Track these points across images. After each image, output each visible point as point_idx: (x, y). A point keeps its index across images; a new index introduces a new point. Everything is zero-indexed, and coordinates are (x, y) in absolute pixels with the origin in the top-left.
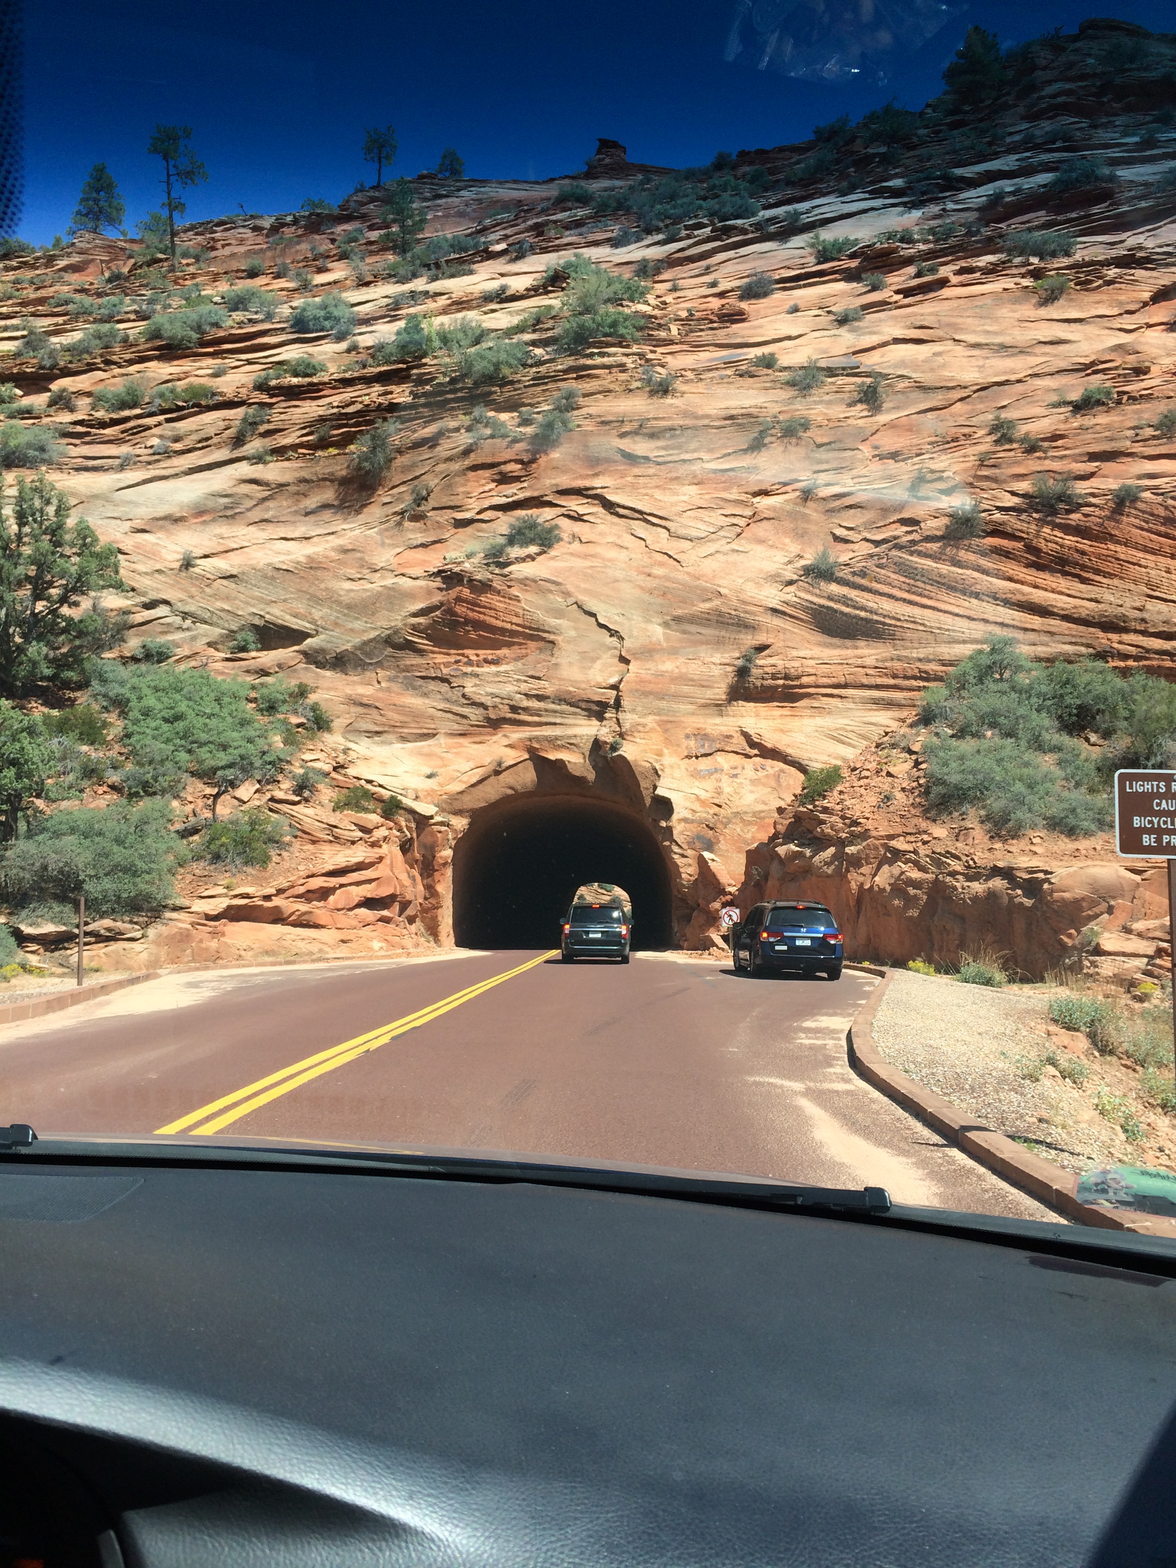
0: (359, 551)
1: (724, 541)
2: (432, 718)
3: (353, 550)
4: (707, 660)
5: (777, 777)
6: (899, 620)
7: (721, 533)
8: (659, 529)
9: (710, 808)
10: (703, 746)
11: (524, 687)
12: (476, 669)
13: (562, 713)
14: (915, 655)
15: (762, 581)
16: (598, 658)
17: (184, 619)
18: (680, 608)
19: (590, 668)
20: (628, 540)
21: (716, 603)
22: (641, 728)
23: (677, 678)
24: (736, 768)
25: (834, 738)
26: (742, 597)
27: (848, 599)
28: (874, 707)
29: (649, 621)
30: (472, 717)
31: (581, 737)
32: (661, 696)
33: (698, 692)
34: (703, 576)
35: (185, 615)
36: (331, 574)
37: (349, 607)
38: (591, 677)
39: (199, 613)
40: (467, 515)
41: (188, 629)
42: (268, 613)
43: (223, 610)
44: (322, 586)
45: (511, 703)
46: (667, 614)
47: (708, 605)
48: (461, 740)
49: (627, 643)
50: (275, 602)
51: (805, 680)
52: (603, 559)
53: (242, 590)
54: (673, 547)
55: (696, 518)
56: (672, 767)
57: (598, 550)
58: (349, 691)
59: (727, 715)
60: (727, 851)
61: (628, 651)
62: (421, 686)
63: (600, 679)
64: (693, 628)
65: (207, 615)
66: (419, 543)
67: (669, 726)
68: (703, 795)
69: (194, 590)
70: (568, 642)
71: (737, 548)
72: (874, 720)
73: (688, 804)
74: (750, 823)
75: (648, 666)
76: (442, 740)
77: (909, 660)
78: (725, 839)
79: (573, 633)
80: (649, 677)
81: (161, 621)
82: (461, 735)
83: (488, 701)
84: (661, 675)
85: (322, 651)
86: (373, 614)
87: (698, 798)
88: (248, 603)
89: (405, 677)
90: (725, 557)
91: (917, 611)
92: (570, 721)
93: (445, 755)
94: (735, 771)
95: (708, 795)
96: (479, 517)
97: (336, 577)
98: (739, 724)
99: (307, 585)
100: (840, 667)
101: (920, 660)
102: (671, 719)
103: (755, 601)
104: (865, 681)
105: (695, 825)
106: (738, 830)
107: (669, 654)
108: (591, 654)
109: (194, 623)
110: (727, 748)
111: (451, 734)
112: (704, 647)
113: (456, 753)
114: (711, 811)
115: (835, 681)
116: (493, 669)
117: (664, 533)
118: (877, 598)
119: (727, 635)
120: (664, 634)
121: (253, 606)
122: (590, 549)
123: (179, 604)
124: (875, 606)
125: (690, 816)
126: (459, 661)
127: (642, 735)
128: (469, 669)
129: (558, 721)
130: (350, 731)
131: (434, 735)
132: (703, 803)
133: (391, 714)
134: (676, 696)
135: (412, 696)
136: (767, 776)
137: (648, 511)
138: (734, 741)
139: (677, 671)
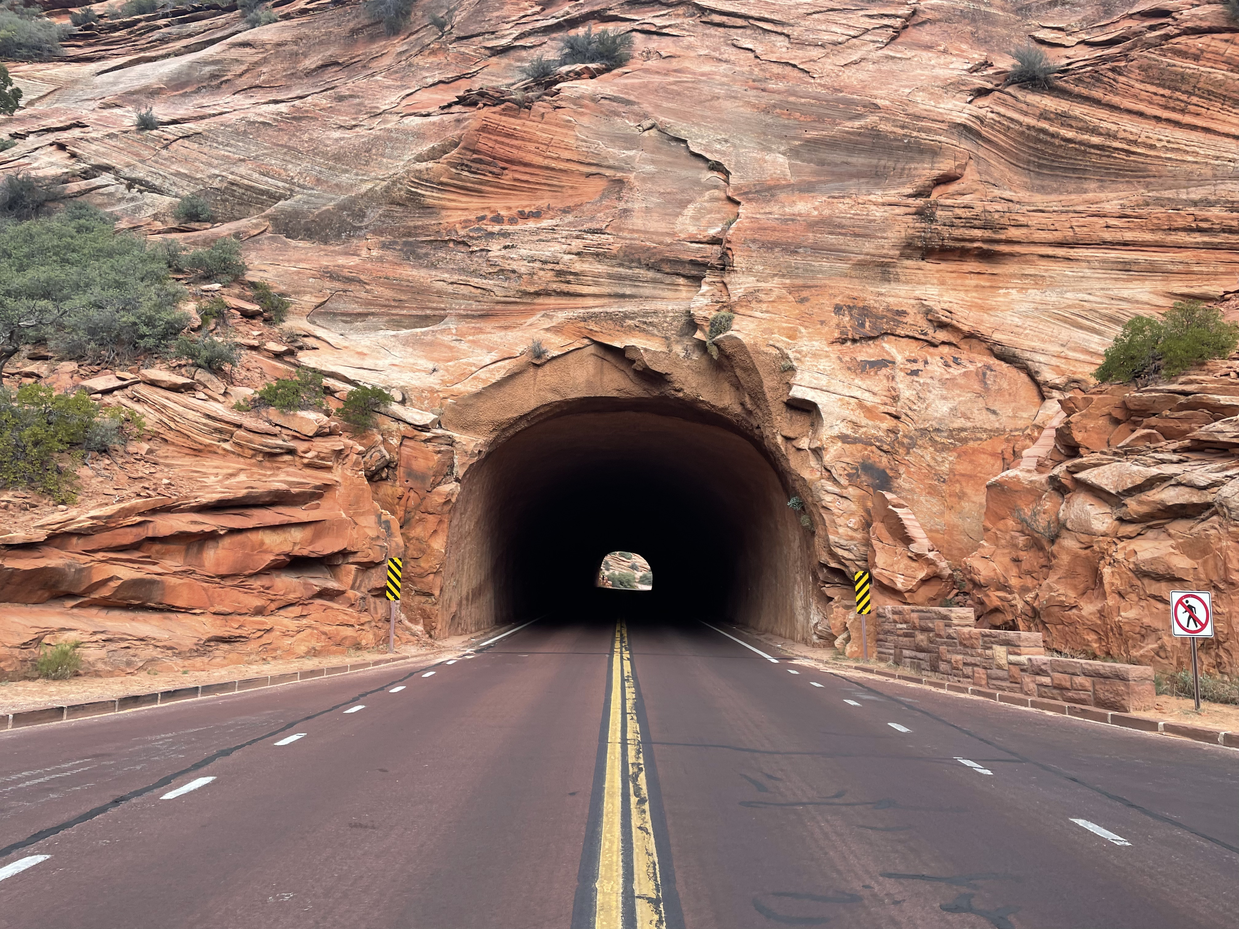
0: (358, 97)
1: (872, 46)
2: (440, 293)
3: (351, 96)
4: (862, 198)
5: (982, 377)
6: (1152, 147)
7: (867, 37)
8: (773, 37)
9: (882, 420)
10: (863, 325)
11: (577, 245)
12: (507, 227)
13: (634, 279)
14: (1184, 197)
15: (940, 91)
16: (689, 202)
17: (129, 187)
18: (814, 129)
19: (677, 215)
20: (730, 53)
21: (871, 119)
22: (762, 296)
23: (816, 223)
24: (915, 361)
25: (1065, 320)
26: (911, 110)
27: (1070, 117)
28: (1123, 275)
29: (768, 149)
30: (498, 291)
31: (665, 313)
32: (791, 249)
33: (852, 244)
34: (846, 87)
35: (131, 183)
36: (318, 123)
37: (337, 158)
38: (678, 227)
39: (149, 179)
40: (503, 42)
41: (132, 199)
42: (232, 173)
43: (178, 174)
44: (306, 137)
45: (557, 267)
46: (794, 138)
47: (857, 124)
48: (481, 324)
49: (733, 180)
50: (243, 160)
51: (1013, 233)
52: (694, 74)
53: (206, 150)
54: (797, 56)
55: (827, 21)
56: (815, 355)
57: (687, 64)
58: (325, 262)
59: (897, 280)
60: (912, 491)
61: (736, 189)
62: (426, 255)
63: (693, 230)
64: (837, 157)
65: (158, 182)
66: (436, 80)
67: (805, 294)
68: (869, 399)
69: (146, 153)
70: (644, 180)
71: (892, 54)
72: (1125, 294)
73: (846, 413)
74: (944, 448)
75: (767, 210)
76: (451, 324)
77: (1175, 205)
78: (908, 472)
79: (650, 168)
80: (771, 223)
81: (101, 191)
82: (481, 316)
83: (522, 268)
84: (792, 219)
85: (295, 214)
86: (367, 163)
87: (861, 404)
88: (210, 165)
89: (406, 244)
90: (876, 66)
91: (1180, 135)
92: (647, 291)
93: (454, 344)
94: (915, 367)
95: (877, 400)
96: (517, 43)
97: (324, 125)
98: (917, 293)
99: (286, 138)
100: (1064, 217)
101: (1195, 203)
102: (810, 283)
103: (932, 115)
104: (1108, 236)
105: (860, 446)
106: (928, 458)
107: (800, 191)
108: (679, 197)
109: (141, 191)
110: (899, 331)
111: (467, 316)
112: (855, 180)
113: (473, 342)
114: (885, 425)
115: (1057, 236)
116: (531, 224)
117: (781, 42)
118: (1115, 117)
119: (891, 164)
120: (791, 166)
121: (215, 167)
122: (674, 64)
123: (126, 170)
124: (1114, 127)
125: (849, 432)
126: (483, 218)
127: (764, 306)
128: (496, 228)
129: (628, 291)
130: (321, 314)
131: (442, 318)
132: (869, 411)
133: (379, 290)
134: (817, 249)
135: (413, 267)
136: (965, 374)
137: (757, 15)
138: (909, 320)
139: (816, 213)
